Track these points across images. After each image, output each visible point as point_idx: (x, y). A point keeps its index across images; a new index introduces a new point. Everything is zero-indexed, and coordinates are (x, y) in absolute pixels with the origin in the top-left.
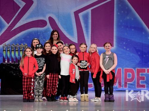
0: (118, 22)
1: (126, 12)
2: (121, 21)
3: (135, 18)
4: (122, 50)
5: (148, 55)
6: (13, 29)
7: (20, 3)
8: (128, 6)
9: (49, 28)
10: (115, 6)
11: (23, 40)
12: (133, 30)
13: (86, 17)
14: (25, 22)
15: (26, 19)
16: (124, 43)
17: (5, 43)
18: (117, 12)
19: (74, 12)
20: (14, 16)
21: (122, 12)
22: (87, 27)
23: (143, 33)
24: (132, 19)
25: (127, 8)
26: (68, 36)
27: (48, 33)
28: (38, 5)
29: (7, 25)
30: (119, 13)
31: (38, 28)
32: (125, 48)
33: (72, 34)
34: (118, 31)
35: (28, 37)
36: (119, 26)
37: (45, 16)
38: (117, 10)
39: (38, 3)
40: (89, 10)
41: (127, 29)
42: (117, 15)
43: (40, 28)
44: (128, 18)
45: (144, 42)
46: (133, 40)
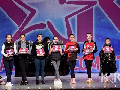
0: (96, 23)
1: (101, 17)
2: (98, 23)
3: (108, 21)
4: (99, 43)
5: (117, 47)
6: (22, 31)
7: (27, 12)
8: (102, 12)
9: (47, 29)
10: (94, 12)
11: (30, 38)
12: (106, 29)
13: (73, 21)
14: (31, 25)
15: (31, 23)
16: (101, 38)
17: (17, 40)
18: (95, 16)
19: (65, 18)
20: (23, 21)
21: (99, 16)
22: (74, 28)
23: (114, 31)
24: (106, 21)
25: (102, 14)
26: (61, 34)
27: (47, 32)
28: (39, 13)
29: (18, 28)
30: (96, 18)
31: (40, 29)
32: (101, 42)
33: (63, 33)
34: (96, 30)
35: (33, 36)
36: (96, 27)
37: (44, 21)
38: (95, 15)
39: (39, 12)
40: (75, 16)
41: (102, 28)
42: (95, 19)
43: (41, 29)
44: (103, 21)
45: (114, 38)
46: (107, 36)
